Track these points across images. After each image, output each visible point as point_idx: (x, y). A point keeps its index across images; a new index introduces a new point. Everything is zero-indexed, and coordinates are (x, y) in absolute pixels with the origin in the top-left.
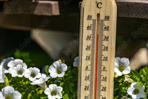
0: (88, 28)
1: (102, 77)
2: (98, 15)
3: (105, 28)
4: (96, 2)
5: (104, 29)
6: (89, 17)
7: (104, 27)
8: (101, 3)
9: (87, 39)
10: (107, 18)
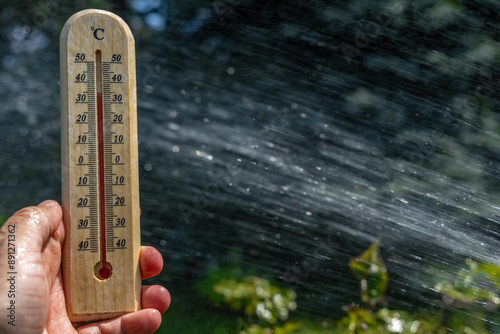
0: (78, 78)
1: (114, 177)
2: (98, 53)
3: (114, 78)
4: (92, 28)
5: (111, 80)
6: (80, 58)
7: (112, 76)
8: (103, 30)
9: (77, 102)
10: (117, 58)
